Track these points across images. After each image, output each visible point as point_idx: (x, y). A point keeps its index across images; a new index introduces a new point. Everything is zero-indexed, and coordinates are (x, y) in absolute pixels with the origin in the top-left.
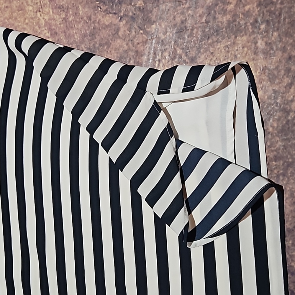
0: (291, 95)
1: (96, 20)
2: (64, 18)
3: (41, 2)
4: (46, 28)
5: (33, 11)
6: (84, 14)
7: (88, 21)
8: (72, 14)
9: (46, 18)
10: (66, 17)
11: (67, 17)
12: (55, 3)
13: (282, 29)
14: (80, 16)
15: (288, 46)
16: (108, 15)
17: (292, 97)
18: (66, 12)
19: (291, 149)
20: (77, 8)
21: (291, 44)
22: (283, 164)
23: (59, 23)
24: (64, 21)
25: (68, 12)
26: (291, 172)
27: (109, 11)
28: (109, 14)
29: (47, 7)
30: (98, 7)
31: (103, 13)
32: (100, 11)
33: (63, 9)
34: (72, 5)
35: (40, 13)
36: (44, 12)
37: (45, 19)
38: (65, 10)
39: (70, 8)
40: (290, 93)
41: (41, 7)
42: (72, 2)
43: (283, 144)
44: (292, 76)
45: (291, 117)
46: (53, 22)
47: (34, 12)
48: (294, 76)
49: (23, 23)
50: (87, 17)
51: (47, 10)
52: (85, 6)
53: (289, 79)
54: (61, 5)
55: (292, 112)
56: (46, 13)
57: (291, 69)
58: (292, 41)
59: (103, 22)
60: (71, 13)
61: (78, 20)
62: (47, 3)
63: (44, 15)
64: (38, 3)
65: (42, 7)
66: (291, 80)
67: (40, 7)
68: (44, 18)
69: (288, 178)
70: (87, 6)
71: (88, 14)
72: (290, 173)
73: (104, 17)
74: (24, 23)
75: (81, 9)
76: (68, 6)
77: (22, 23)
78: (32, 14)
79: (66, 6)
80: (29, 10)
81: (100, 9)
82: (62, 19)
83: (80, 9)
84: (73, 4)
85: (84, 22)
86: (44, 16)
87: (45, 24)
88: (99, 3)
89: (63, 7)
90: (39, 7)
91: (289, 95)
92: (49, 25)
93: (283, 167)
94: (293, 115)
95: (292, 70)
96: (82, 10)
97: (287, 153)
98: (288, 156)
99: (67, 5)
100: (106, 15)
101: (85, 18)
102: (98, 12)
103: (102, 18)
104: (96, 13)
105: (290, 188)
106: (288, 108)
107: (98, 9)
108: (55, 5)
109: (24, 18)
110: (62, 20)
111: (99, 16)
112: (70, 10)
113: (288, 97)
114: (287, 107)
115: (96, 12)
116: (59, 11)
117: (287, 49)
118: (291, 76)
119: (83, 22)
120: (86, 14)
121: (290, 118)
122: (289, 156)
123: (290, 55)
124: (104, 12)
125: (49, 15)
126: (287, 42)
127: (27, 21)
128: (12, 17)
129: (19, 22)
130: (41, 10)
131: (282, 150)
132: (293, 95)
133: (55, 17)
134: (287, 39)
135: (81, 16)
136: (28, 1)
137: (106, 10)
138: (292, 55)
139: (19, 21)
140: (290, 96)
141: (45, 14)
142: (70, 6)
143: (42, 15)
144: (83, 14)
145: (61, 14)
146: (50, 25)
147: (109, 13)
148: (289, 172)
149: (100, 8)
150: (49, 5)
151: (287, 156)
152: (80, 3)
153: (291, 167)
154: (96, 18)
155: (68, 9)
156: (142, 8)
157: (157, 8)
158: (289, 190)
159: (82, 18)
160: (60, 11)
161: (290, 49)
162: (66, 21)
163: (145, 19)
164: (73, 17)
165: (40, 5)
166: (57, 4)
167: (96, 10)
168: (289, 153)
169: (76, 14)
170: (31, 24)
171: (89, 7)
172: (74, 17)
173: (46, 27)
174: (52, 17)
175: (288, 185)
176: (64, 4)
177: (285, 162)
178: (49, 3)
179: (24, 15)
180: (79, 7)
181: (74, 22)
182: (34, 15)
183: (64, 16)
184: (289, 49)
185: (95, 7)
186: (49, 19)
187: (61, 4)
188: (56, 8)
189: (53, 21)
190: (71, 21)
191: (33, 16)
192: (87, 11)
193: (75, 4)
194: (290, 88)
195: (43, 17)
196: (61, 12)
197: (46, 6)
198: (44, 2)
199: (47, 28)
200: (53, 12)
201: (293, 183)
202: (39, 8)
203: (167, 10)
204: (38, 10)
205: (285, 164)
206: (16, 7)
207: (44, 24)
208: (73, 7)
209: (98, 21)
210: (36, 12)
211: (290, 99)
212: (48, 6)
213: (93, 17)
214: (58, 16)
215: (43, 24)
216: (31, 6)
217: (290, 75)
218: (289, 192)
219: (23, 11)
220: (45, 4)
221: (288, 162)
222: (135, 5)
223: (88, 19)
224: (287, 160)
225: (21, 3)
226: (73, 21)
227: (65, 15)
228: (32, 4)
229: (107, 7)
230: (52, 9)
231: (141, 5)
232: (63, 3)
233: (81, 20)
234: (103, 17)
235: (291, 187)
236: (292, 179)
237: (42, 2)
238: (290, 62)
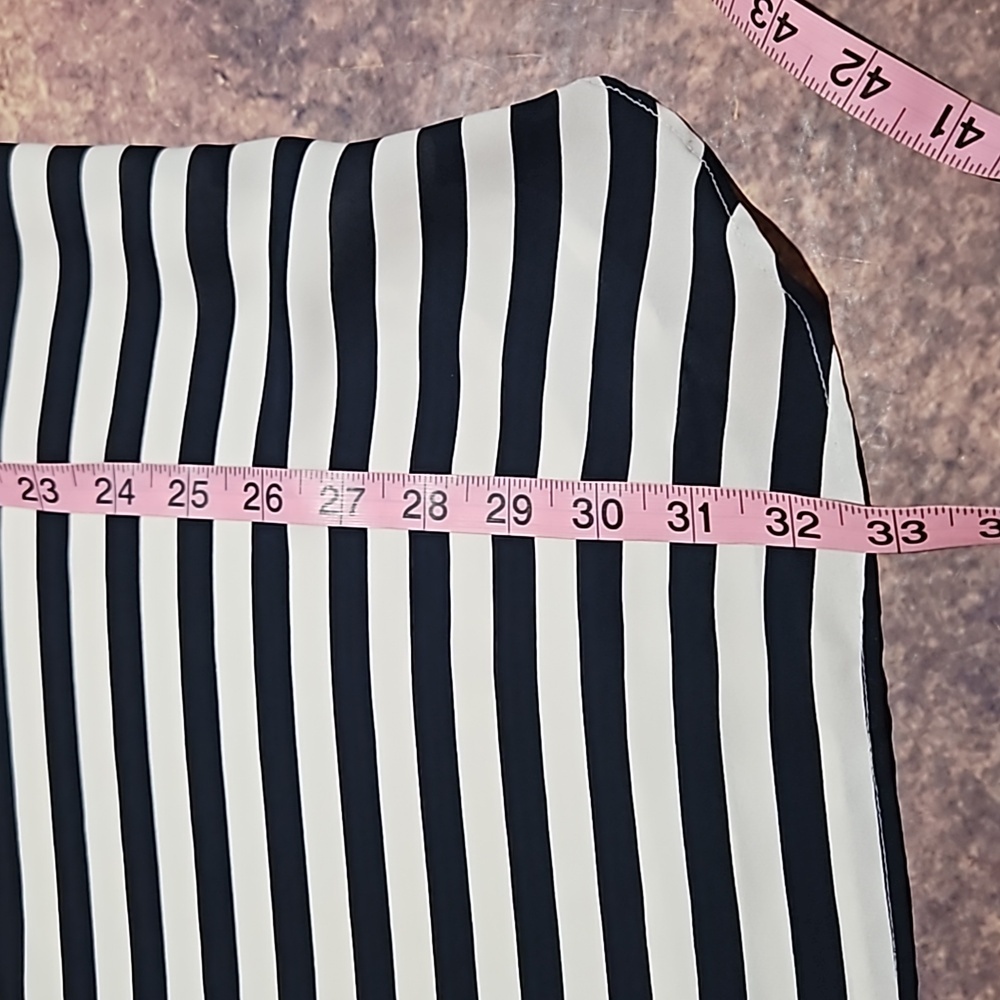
0: (932, 399)
1: (208, 122)
2: (91, 114)
6: (164, 98)
7: (177, 125)
8: (119, 99)
9: (25, 110)
10: (98, 108)
11: (103, 109)
12: (58, 56)
13: (891, 158)
14: (150, 108)
15: (915, 218)
16: (252, 102)
17: (932, 406)
18: (99, 92)
19: (933, 601)
20: (139, 77)
21: (924, 212)
22: (907, 658)
23: (73, 130)
24: (91, 124)
25: (104, 91)
26: (938, 689)
27: (257, 88)
28: (253, 98)
29: (27, 71)
30: (216, 71)
31: (234, 95)
32: (224, 86)
33: (85, 80)
34: (118, 64)
36: (15, 90)
37: (23, 117)
38: (96, 84)
39: (114, 78)
40: (925, 393)
41: (7, 73)
42: (121, 55)
43: (906, 582)
44: (933, 330)
45: (932, 481)
46: (51, 128)
48: (937, 329)
50: (175, 109)
51: (28, 82)
52: (167, 69)
53: (921, 342)
54: (81, 67)
55: (936, 461)
56: (24, 94)
57: (925, 304)
58: (925, 200)
59: (233, 129)
60: (115, 93)
61: (142, 119)
63: (19, 100)
65: (11, 70)
66: (928, 343)
68: (16, 113)
69: (928, 711)
70: (174, 69)
71: (178, 98)
72: (934, 692)
73: (238, 109)
75: (152, 80)
76: (105, 70)
79: (97, 67)
81: (221, 81)
82: (82, 115)
83: (148, 79)
84: (124, 61)
85: (164, 129)
86: (17, 105)
87: (21, 136)
88: (218, 60)
89: (86, 73)
91: (922, 399)
93: (905, 669)
94: (938, 473)
95: (930, 306)
96: (157, 83)
97: (920, 617)
98: (923, 628)
99: (100, 65)
100: (244, 101)
101: (168, 113)
102: (215, 92)
103: (229, 112)
104: (207, 96)
105: (933, 747)
106: (921, 449)
107: (215, 80)
108: (59, 64)
110: (83, 119)
111: (218, 104)
112: (114, 84)
113: (918, 406)
114: (916, 446)
115: (209, 90)
116: (74, 87)
117: (911, 229)
118: (929, 331)
119: (159, 127)
120: (171, 98)
121: (926, 485)
122: (928, 629)
123: (922, 251)
124: (237, 91)
125: (35, 101)
126: (911, 203)
131: (903, 606)
132: (938, 399)
133: (59, 108)
134: (910, 192)
135: (153, 105)
137: (245, 84)
138: (927, 253)
140: (927, 404)
141: (21, 97)
142: (111, 70)
143: (11, 100)
144: (160, 99)
145: (78, 98)
147: (255, 93)
148: (930, 687)
149: (224, 77)
150: (36, 63)
151: (920, 629)
152: (151, 58)
153: (936, 670)
154: (209, 113)
155: (104, 79)
156: (375, 77)
157: (431, 78)
158: (930, 757)
159: (158, 113)
160: (77, 88)
161: (921, 230)
162: (98, 125)
163: (387, 116)
164: (123, 109)
166: (64, 63)
167: (209, 84)
168: (928, 615)
169: (134, 98)
171: (182, 74)
172: (126, 111)
174: (47, 109)
175: (926, 736)
176: (88, 62)
177: (915, 648)
178: (33, 57)
180: (143, 72)
181: (129, 126)
183: (90, 106)
184: (916, 229)
185: (202, 73)
186: (36, 117)
187: (81, 61)
188: (60, 75)
189: (49, 121)
190: (117, 125)
192: (174, 89)
193: (129, 63)
194: (926, 374)
195: (12, 108)
196: (81, 92)
197: (23, 69)
198: (16, 53)
200: (50, 92)
201: (947, 728)
203: (467, 86)
205: (916, 657)
207: (18, 136)
208: (125, 70)
209: (214, 123)
211: (925, 414)
212: (32, 67)
213: (197, 109)
214: (68, 106)
217: (924, 328)
218: (931, 764)
220: (22, 62)
221: (926, 648)
222: (350, 66)
223: (178, 117)
224: (922, 644)
226: (125, 123)
227: (96, 101)
229: (247, 72)
230: (48, 79)
231: (373, 68)
232: (88, 56)
233: (152, 119)
234: (234, 109)
235: (938, 742)
236: (942, 714)
237: (11, 53)
238: (924, 280)
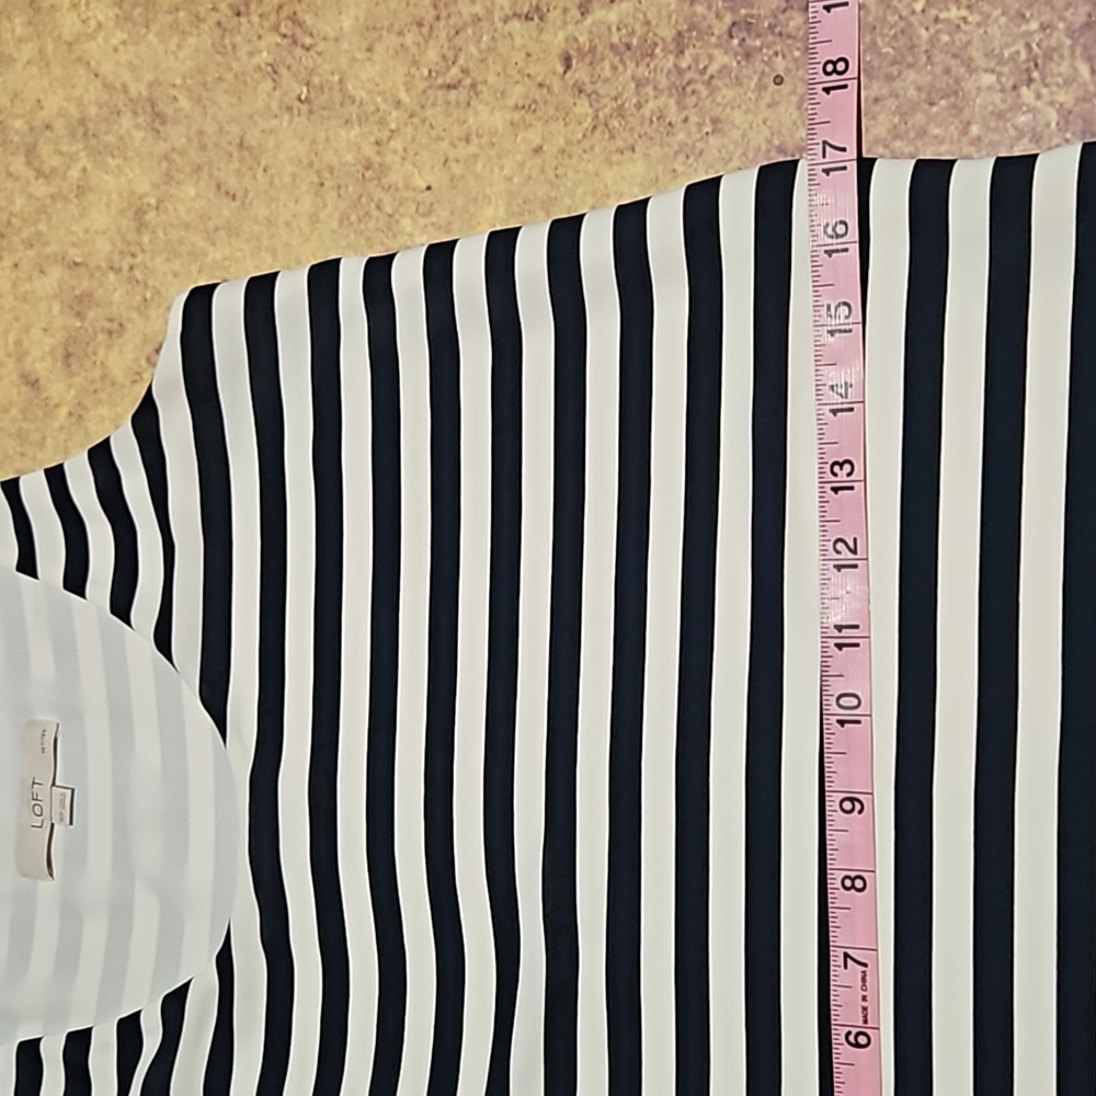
3: (1034, 46)
4: (1068, 136)
5: (998, 87)
35: (1033, 87)
47: (1003, 90)
49: (959, 141)
62: (1060, 45)
64: (1018, 52)
67: (1032, 64)
74: (965, 140)
77: (952, 142)
78: (997, 97)
80: (979, 88)
90: (1024, 66)
92: (1080, 122)
109: (961, 122)
127: (975, 130)
128: (907, 131)
129: (942, 143)
130: (1035, 75)
136: (971, 59)
139: (936, 137)
146: (1085, 121)
165: (1027, 61)
170: (996, 137)
173: (1067, 131)
179: (961, 110)
182: (1004, 101)
191: (1003, 107)
199: (1073, 134)
202: (1028, 70)
204: (1024, 77)
206: (919, 89)
210: (1015, 88)
215: (1053, 124)
216: (986, 71)
219: (952, 99)
225: (939, 69)
228: (992, 64)
